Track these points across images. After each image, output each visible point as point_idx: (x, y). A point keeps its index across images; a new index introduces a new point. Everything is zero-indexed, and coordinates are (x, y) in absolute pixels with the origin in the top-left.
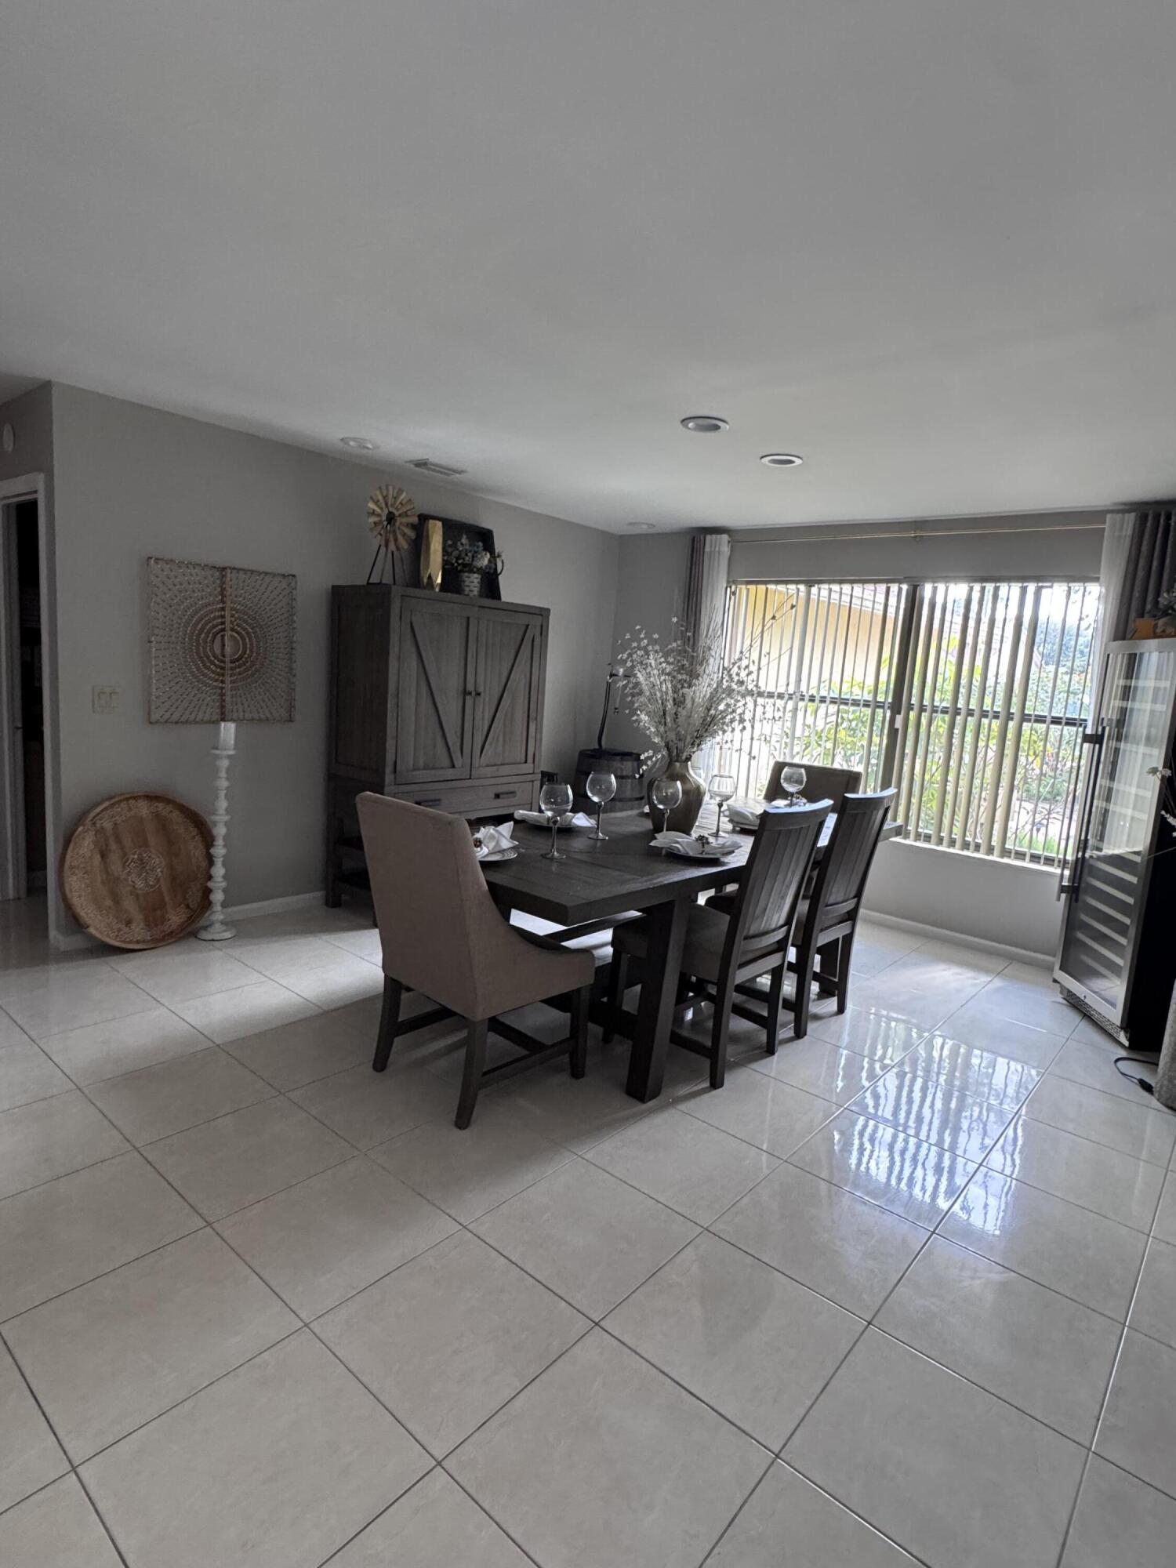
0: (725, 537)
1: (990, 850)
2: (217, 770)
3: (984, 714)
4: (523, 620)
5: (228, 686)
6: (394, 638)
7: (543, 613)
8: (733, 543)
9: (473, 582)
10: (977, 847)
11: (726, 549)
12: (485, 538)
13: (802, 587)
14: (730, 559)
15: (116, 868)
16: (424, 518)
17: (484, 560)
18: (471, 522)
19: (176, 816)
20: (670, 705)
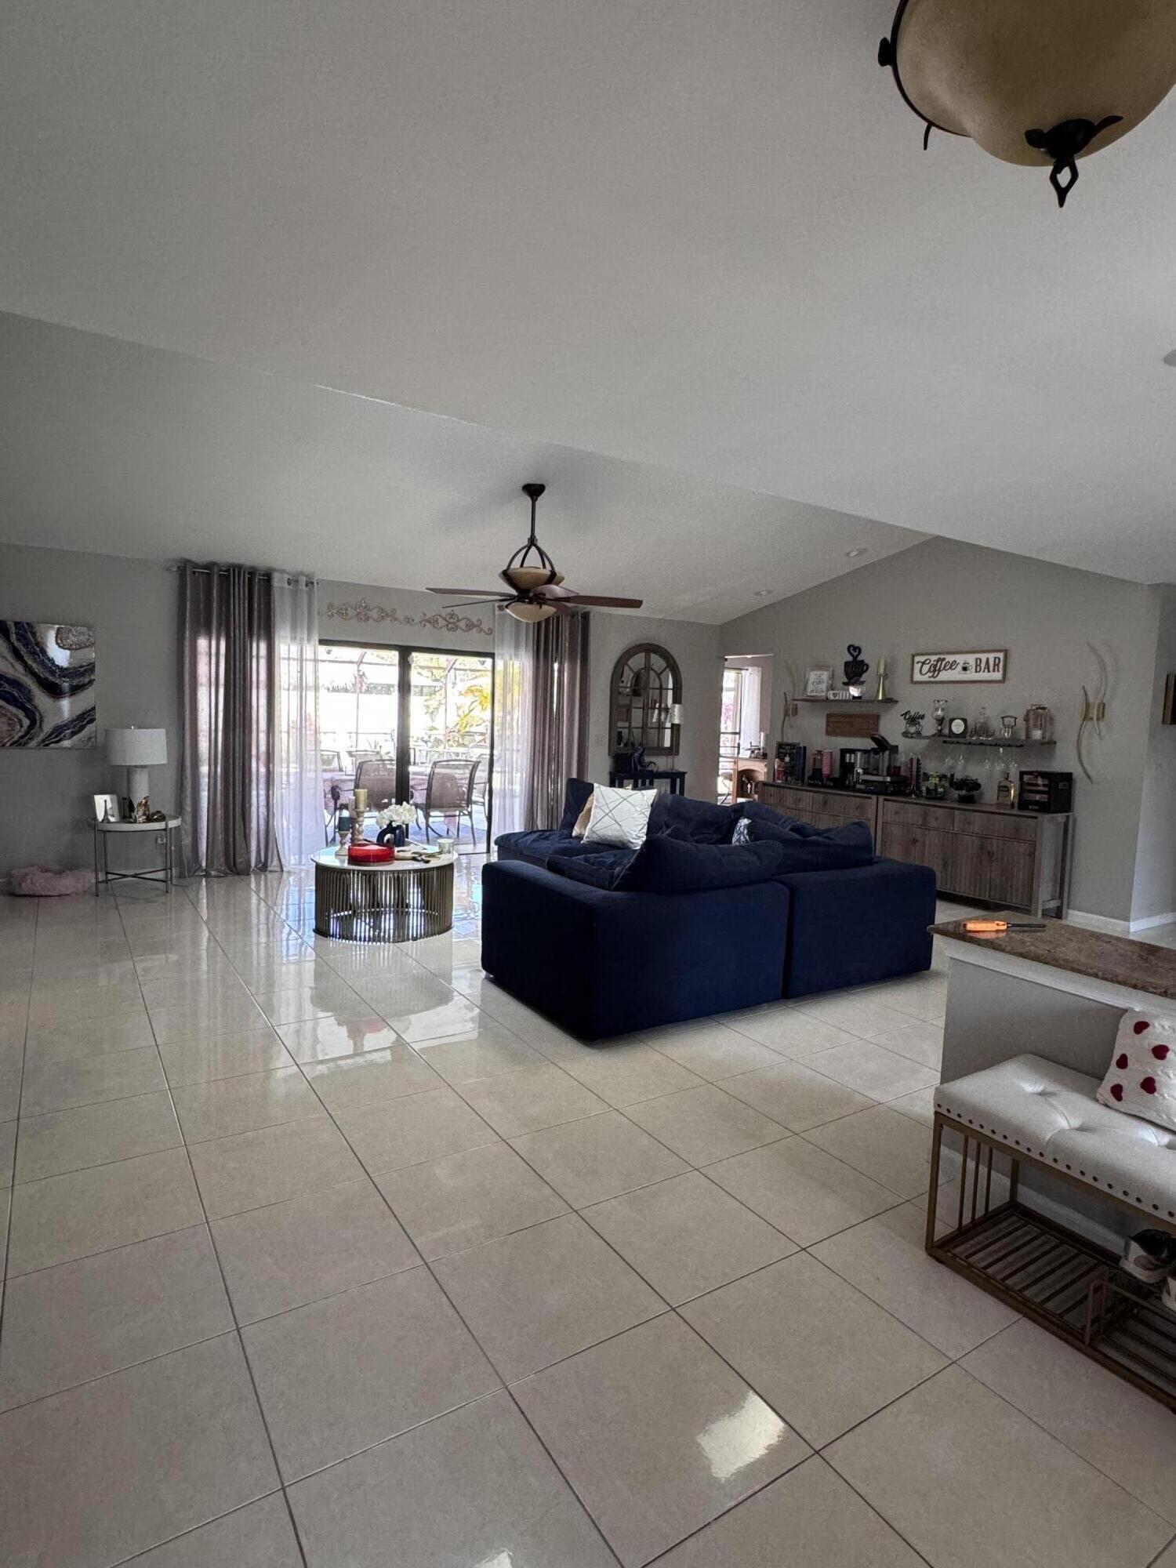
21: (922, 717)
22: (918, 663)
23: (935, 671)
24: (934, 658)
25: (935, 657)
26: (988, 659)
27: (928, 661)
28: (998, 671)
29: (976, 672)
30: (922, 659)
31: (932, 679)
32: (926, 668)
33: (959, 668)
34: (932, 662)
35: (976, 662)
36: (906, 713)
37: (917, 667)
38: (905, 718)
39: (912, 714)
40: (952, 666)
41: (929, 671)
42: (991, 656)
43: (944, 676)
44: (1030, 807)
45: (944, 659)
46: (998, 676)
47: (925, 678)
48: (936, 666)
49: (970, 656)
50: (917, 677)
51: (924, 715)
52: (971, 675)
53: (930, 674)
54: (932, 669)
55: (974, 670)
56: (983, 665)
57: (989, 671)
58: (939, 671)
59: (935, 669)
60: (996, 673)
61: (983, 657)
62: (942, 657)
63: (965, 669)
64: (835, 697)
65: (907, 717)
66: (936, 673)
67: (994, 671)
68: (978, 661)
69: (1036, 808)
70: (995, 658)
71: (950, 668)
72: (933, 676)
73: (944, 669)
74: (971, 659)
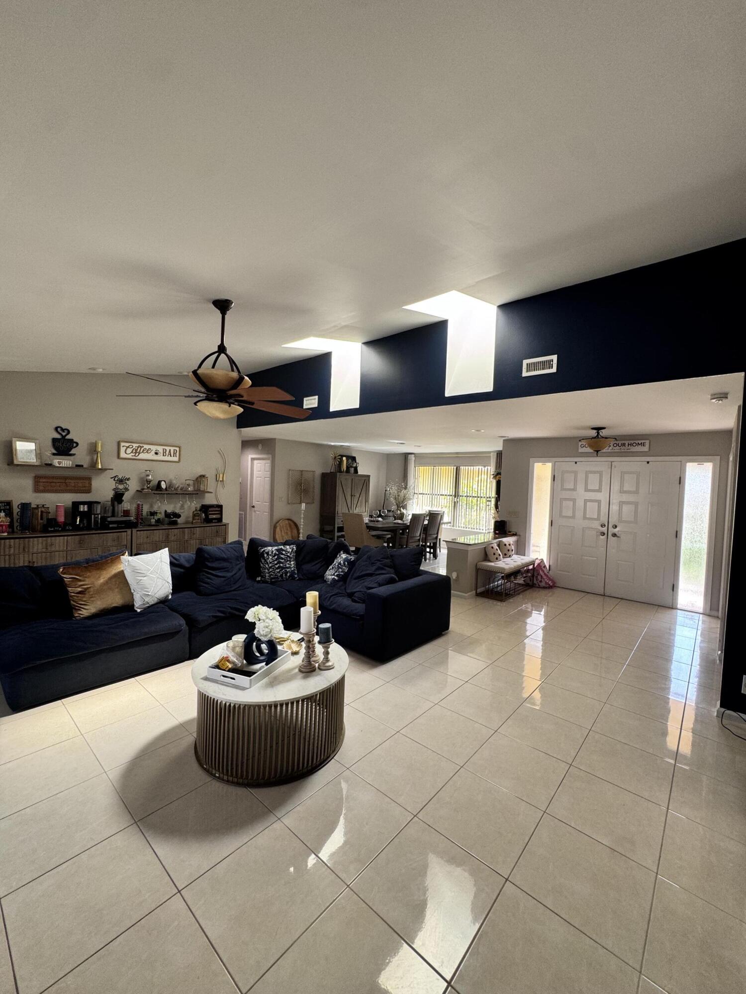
0: (413, 455)
1: (477, 529)
2: (301, 513)
3: (481, 497)
4: (364, 479)
5: (302, 496)
6: (338, 484)
7: (369, 476)
8: (415, 457)
9: (352, 470)
10: (474, 529)
11: (413, 458)
12: (354, 459)
13: (432, 467)
14: (415, 461)
15: (283, 533)
16: (342, 456)
17: (355, 465)
18: (350, 455)
19: (292, 524)
20: (397, 497)
21: (128, 479)
22: (123, 446)
23: (136, 453)
24: (135, 445)
25: (137, 445)
26: (170, 450)
27: (131, 447)
28: (176, 456)
29: (163, 455)
30: (127, 445)
31: (134, 457)
32: (129, 451)
33: (153, 453)
34: (134, 447)
35: (163, 451)
36: (116, 476)
37: (122, 450)
38: (114, 480)
39: (120, 477)
40: (148, 451)
41: (132, 452)
42: (172, 449)
43: (142, 456)
44: (214, 521)
45: (143, 447)
46: (176, 459)
47: (130, 456)
48: (136, 450)
49: (160, 447)
50: (123, 455)
51: (129, 478)
52: (160, 457)
53: (134, 454)
54: (134, 451)
55: (162, 455)
56: (167, 452)
57: (171, 456)
58: (139, 453)
59: (136, 452)
60: (175, 457)
61: (168, 448)
62: (141, 445)
63: (156, 453)
64: (59, 464)
65: (116, 479)
66: (137, 454)
67: (174, 456)
68: (164, 452)
69: (216, 521)
70: (174, 450)
71: (147, 452)
72: (135, 456)
73: (142, 452)
74: (160, 449)
